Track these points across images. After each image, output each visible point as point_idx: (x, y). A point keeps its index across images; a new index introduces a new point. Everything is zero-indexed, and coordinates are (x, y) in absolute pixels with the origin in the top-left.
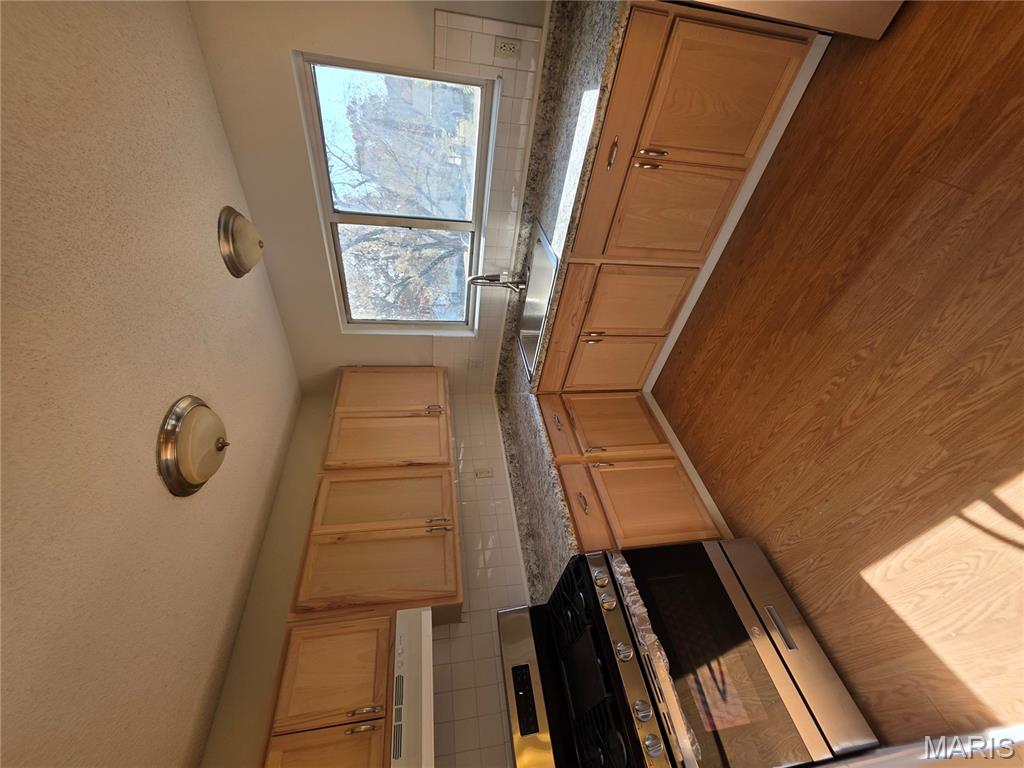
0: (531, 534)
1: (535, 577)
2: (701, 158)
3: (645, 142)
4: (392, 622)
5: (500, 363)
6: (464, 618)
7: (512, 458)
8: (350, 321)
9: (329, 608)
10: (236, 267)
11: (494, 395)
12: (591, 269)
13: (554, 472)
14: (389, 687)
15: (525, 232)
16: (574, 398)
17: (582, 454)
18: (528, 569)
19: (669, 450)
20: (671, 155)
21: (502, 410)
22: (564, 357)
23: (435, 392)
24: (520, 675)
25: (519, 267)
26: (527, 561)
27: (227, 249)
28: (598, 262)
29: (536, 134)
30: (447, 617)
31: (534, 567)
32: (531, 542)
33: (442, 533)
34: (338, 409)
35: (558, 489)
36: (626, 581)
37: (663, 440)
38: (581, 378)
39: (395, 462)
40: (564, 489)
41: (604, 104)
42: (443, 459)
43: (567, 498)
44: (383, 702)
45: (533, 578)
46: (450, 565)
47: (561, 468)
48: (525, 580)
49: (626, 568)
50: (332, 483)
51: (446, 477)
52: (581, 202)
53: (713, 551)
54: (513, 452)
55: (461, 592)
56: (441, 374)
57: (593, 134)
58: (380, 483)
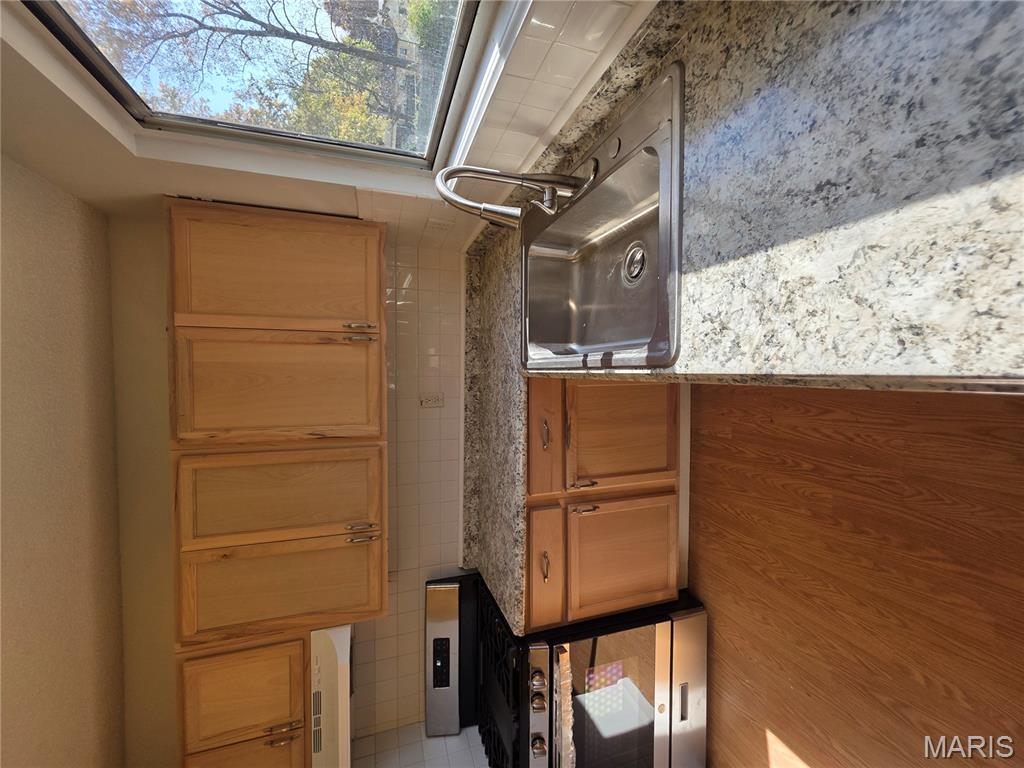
1: (473, 539)
4: (306, 644)
7: (473, 381)
11: (463, 257)
14: (307, 703)
21: (473, 291)
24: (441, 647)
26: (467, 522)
31: (474, 528)
44: (300, 716)
45: (470, 540)
47: (532, 515)
48: (461, 540)
54: (476, 371)
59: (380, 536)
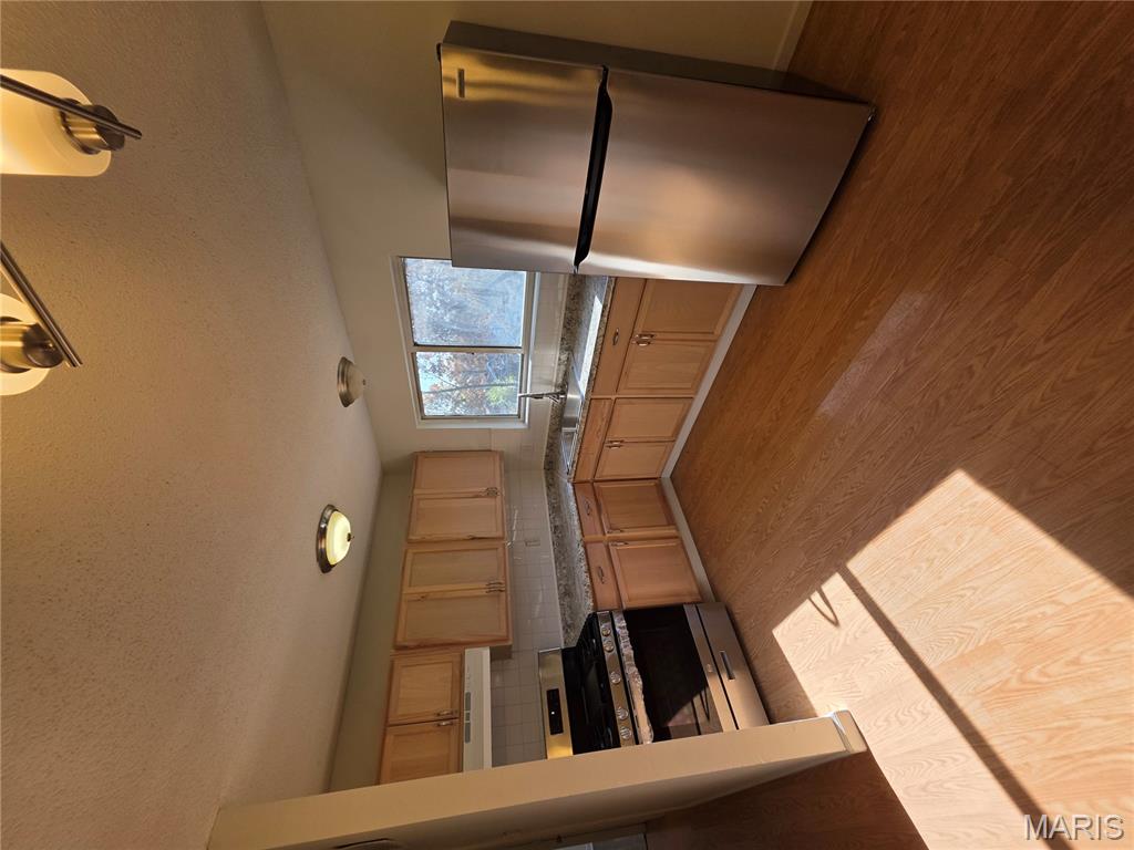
0: (567, 593)
1: (569, 626)
2: (681, 336)
3: (639, 330)
4: (462, 657)
5: (547, 448)
6: (513, 656)
8: (424, 418)
9: (419, 647)
10: (346, 400)
11: (543, 472)
12: (607, 403)
13: (582, 550)
14: (461, 700)
15: (564, 357)
16: (603, 486)
17: (604, 534)
18: (564, 620)
19: (674, 531)
20: (658, 336)
21: (549, 486)
22: (593, 458)
23: (491, 473)
24: (553, 696)
25: (560, 380)
27: (343, 389)
28: (613, 397)
29: (569, 295)
30: (500, 655)
31: (568, 619)
32: (567, 599)
33: (497, 593)
34: (416, 491)
35: (583, 563)
36: (623, 632)
37: (671, 522)
38: (607, 471)
39: (461, 537)
40: (588, 564)
41: (606, 314)
42: (499, 534)
43: (589, 570)
44: (457, 708)
45: (567, 627)
46: (504, 617)
47: (588, 546)
48: (561, 629)
49: (624, 624)
50: (415, 554)
51: (500, 549)
52: (596, 365)
53: (690, 612)
54: (557, 523)
55: (511, 637)
56: (498, 458)
57: (600, 328)
58: (450, 554)
59: (506, 591)
